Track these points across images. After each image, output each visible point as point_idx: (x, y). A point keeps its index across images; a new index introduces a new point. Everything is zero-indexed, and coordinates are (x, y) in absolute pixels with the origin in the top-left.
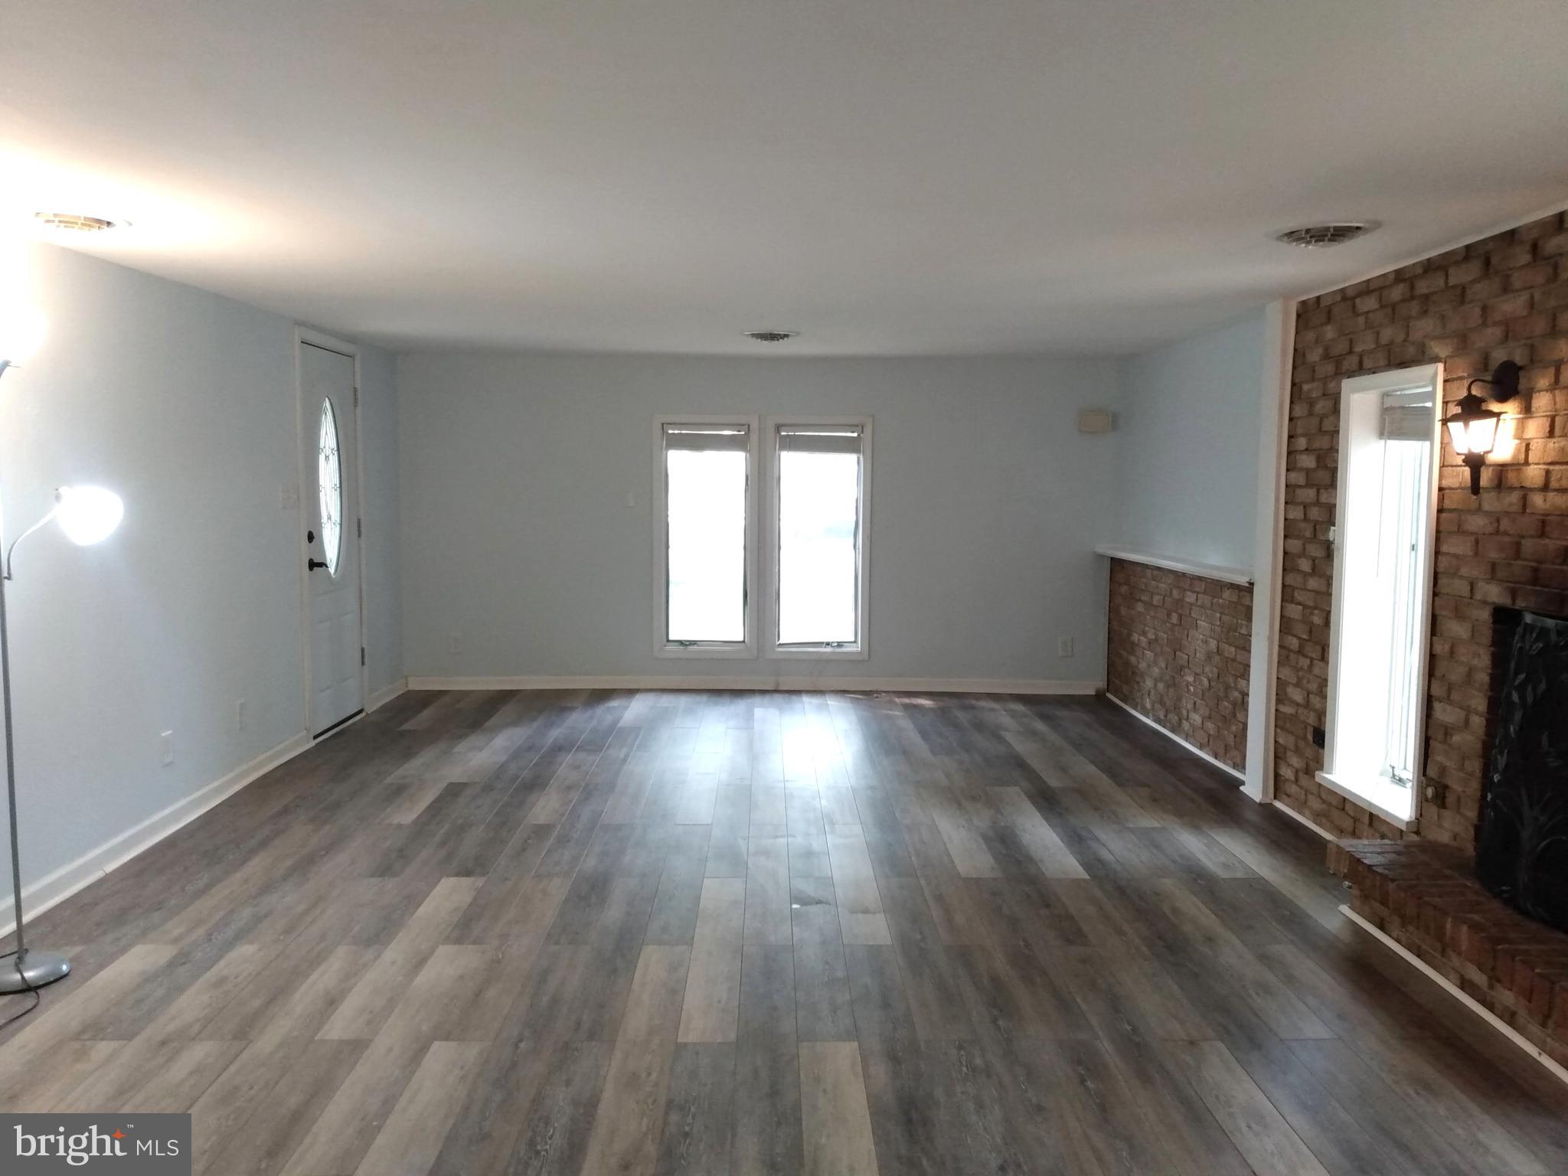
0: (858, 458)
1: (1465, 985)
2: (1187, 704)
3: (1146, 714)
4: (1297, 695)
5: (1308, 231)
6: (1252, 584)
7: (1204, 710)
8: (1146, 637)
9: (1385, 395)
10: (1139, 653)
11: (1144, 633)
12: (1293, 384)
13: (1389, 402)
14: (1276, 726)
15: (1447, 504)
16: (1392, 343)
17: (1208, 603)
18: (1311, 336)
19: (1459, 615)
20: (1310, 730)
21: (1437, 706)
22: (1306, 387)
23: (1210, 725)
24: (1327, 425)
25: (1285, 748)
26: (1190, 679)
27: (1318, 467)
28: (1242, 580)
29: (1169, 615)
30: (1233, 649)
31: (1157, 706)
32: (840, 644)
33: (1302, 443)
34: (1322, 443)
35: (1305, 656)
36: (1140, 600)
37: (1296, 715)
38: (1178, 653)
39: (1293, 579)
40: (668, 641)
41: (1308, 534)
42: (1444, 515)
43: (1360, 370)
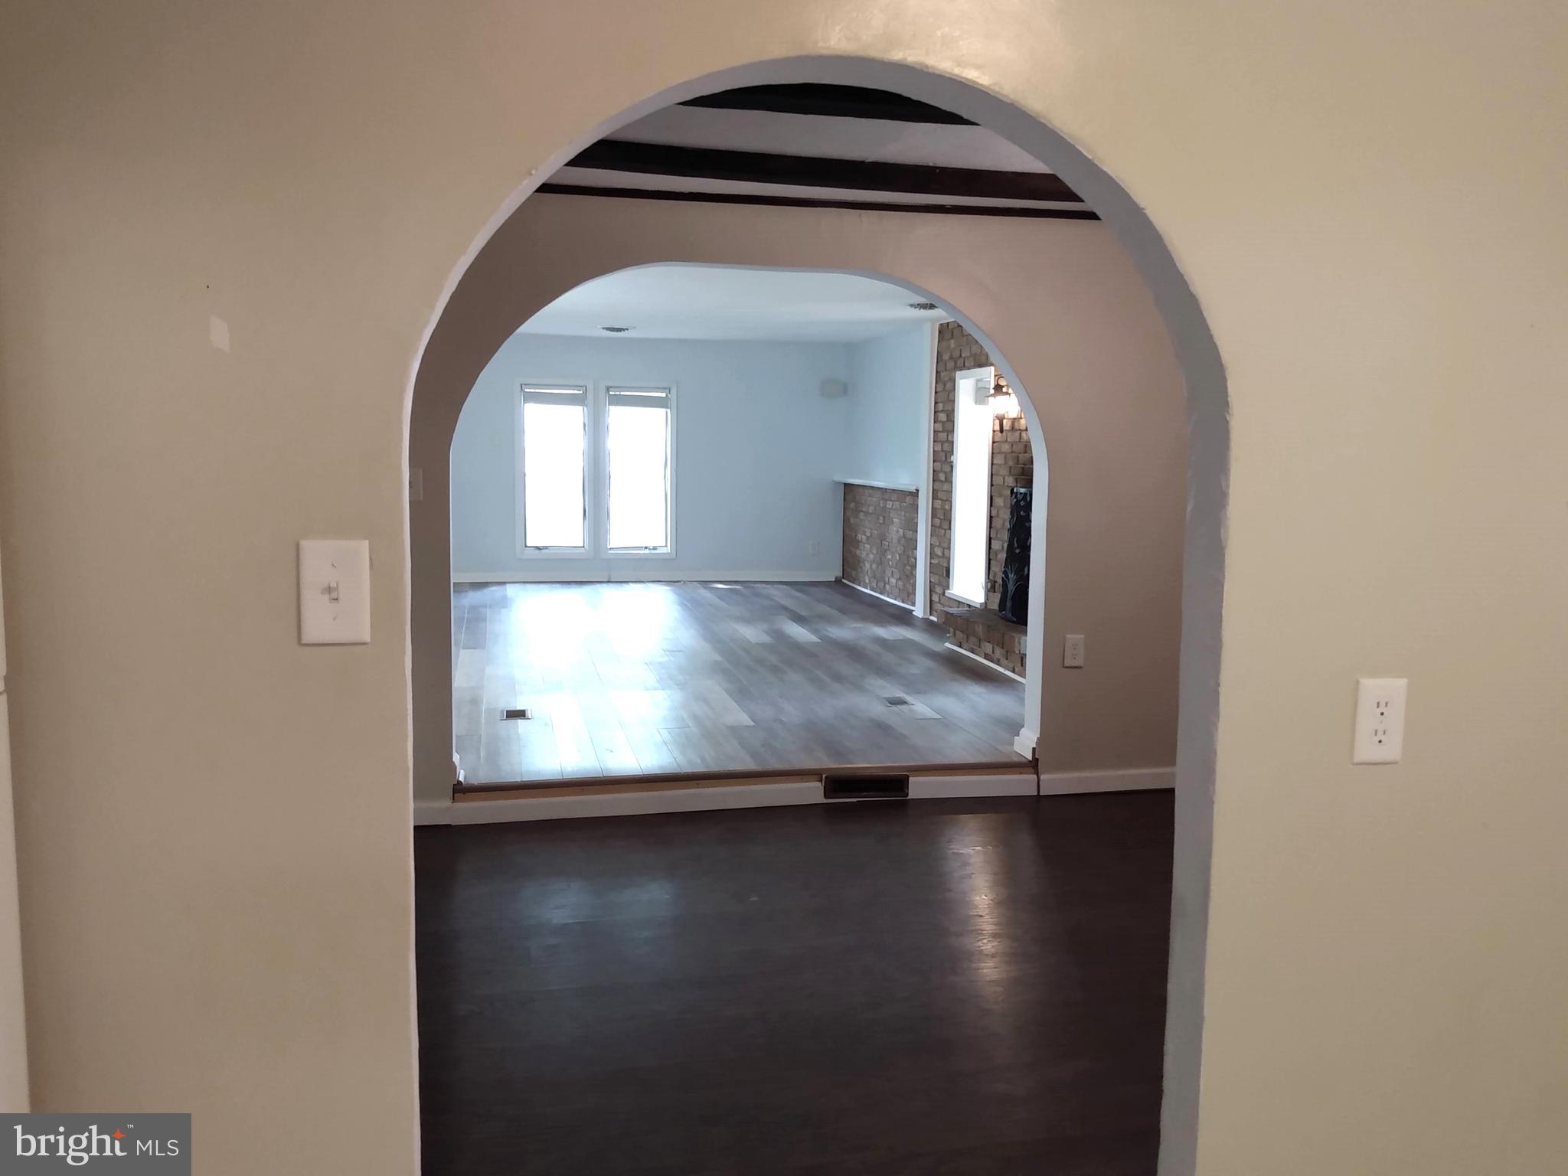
0: (667, 412)
1: (987, 657)
2: (888, 573)
3: (866, 588)
4: (939, 552)
5: (918, 305)
6: (917, 490)
7: (897, 576)
8: (865, 535)
9: (978, 381)
10: (861, 547)
11: (864, 534)
12: (937, 372)
13: (981, 385)
14: (930, 572)
15: (996, 440)
16: (976, 354)
17: (898, 507)
18: (944, 343)
19: (1000, 495)
20: (945, 569)
21: (993, 541)
22: (942, 374)
23: (900, 583)
24: (951, 397)
25: (935, 584)
26: (890, 557)
27: (947, 421)
28: (913, 489)
29: (878, 518)
30: (911, 532)
31: (872, 579)
32: (655, 548)
33: (940, 406)
34: (948, 407)
35: (943, 529)
36: (862, 511)
37: (938, 563)
38: (884, 542)
39: (938, 485)
40: (526, 546)
41: (944, 459)
42: (995, 445)
43: (964, 367)
